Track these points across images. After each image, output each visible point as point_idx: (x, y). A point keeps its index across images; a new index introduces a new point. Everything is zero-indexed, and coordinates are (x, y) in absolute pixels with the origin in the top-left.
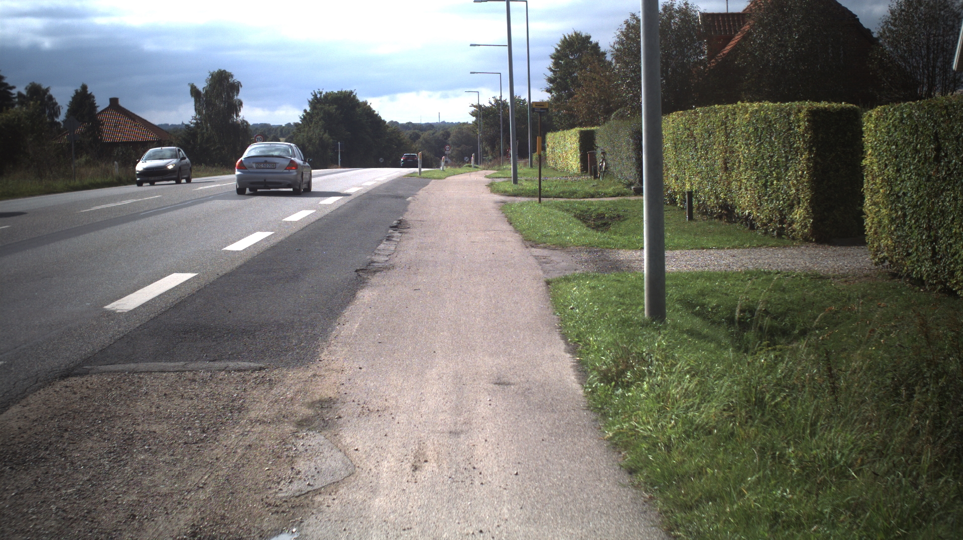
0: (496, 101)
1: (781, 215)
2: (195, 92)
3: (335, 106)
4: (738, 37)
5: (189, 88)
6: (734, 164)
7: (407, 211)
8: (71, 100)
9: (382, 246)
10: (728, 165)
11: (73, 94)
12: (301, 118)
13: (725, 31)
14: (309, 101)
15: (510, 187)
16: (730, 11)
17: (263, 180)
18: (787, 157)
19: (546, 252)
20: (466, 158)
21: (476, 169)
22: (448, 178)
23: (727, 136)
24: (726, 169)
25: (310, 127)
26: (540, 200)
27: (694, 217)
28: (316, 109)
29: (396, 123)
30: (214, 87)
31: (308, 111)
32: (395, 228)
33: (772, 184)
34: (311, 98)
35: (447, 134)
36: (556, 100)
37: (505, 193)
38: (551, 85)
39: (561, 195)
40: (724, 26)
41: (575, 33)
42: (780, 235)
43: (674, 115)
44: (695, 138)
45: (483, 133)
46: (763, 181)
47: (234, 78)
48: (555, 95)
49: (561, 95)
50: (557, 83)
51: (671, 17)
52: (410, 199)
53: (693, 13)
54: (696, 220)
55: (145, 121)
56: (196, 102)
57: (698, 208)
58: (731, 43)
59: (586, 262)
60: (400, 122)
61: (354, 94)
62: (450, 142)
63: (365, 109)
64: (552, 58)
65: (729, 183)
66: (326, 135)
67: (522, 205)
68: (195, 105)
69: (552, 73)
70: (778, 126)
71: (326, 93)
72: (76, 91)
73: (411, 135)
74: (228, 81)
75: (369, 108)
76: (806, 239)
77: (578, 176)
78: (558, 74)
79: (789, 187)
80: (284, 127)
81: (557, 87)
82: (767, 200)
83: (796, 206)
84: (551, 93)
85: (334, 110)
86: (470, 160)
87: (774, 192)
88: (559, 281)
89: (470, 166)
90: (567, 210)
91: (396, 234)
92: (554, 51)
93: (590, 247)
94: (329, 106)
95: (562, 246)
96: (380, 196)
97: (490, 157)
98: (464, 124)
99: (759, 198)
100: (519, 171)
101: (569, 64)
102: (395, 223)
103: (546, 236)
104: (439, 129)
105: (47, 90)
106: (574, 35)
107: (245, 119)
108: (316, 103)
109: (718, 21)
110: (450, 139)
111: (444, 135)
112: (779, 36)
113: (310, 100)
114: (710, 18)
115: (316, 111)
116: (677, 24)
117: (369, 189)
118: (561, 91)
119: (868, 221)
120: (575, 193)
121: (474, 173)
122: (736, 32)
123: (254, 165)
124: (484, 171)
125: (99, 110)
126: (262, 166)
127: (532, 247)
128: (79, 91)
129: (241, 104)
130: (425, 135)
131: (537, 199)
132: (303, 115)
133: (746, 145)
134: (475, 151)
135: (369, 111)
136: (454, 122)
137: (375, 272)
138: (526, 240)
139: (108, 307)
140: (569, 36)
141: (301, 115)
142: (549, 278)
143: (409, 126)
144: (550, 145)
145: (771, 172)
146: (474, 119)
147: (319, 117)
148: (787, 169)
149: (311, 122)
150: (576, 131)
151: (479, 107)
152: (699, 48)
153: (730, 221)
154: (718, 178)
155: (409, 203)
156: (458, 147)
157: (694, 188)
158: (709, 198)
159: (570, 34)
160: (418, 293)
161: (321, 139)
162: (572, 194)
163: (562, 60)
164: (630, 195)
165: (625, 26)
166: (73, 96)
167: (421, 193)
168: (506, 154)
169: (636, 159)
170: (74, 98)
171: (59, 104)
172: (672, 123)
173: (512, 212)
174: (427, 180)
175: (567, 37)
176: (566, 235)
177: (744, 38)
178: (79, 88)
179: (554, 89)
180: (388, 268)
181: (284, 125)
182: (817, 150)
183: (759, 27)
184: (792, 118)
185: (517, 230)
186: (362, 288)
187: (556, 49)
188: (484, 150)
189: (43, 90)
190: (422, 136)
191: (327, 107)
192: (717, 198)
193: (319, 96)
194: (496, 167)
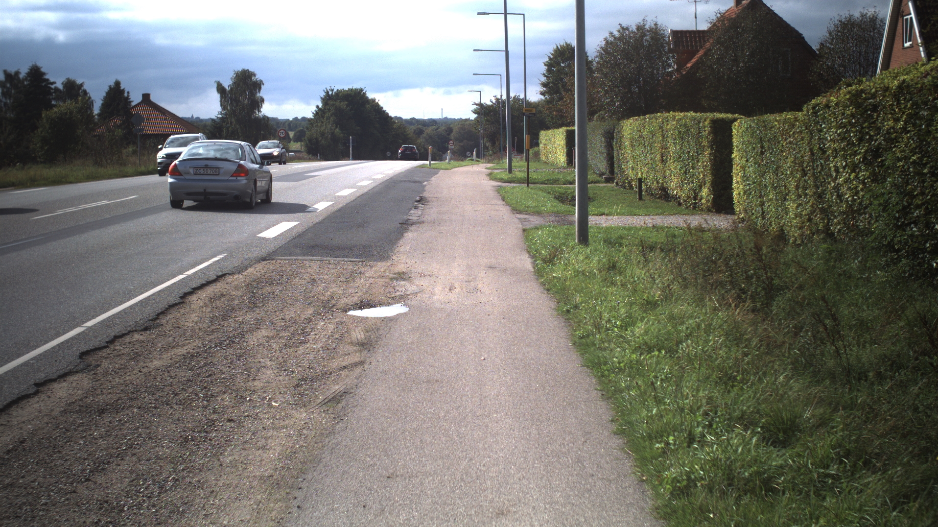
0: (497, 100)
1: (695, 193)
2: (220, 89)
3: (346, 103)
4: (701, 53)
5: (216, 85)
6: (667, 158)
7: (425, 191)
8: (105, 94)
9: (412, 212)
10: (664, 158)
11: (107, 89)
12: (313, 113)
13: (692, 46)
14: (321, 98)
15: (505, 175)
16: (698, 29)
17: (202, 190)
18: (697, 152)
19: (526, 216)
20: (468, 153)
21: (478, 163)
22: (454, 169)
23: (663, 136)
24: (663, 161)
25: (322, 122)
26: (528, 186)
27: (644, 198)
28: (328, 105)
29: (400, 118)
30: (239, 85)
31: (320, 107)
32: (418, 201)
33: (689, 172)
34: (323, 94)
35: (450, 130)
36: (548, 102)
37: (501, 180)
38: (545, 89)
39: (546, 182)
40: (691, 42)
41: (566, 43)
42: (694, 208)
43: (631, 120)
44: (644, 138)
45: (485, 129)
46: (684, 169)
47: (257, 77)
48: (548, 98)
49: (553, 98)
50: (550, 88)
51: (643, 35)
52: (425, 183)
53: (662, 32)
54: (644, 200)
55: (174, 115)
56: (221, 97)
57: (646, 191)
58: (696, 56)
59: (553, 221)
60: (404, 117)
61: (364, 91)
62: (452, 138)
63: (373, 105)
64: (545, 65)
65: (665, 171)
66: (337, 130)
67: (514, 188)
68: (221, 101)
69: (545, 78)
70: (692, 130)
71: (338, 90)
72: (110, 87)
73: (415, 131)
74: (251, 79)
75: (378, 105)
76: (709, 210)
77: (564, 168)
78: (551, 80)
79: (699, 173)
80: (291, 121)
81: (549, 91)
82: (686, 183)
83: (703, 187)
84: (545, 96)
85: (345, 106)
86: (472, 154)
87: (690, 177)
88: (532, 229)
89: (473, 160)
90: (549, 193)
91: (420, 205)
92: (547, 59)
93: (557, 214)
94: (340, 102)
95: (539, 213)
96: (401, 181)
97: (491, 152)
98: (466, 120)
99: (682, 182)
100: (513, 164)
101: (561, 71)
102: (418, 198)
103: (528, 207)
104: (442, 125)
105: (82, 85)
106: (565, 45)
107: (266, 115)
108: (328, 100)
109: (686, 37)
110: (452, 134)
111: (446, 131)
112: (733, 52)
113: (323, 97)
114: (679, 35)
115: (328, 107)
116: (648, 41)
117: (391, 176)
118: (553, 94)
119: (735, 193)
120: (558, 180)
121: (476, 166)
122: (701, 47)
123: (191, 171)
124: (485, 165)
125: (133, 104)
126: (202, 171)
127: (518, 213)
128: (112, 87)
129: (262, 100)
130: (429, 130)
131: (526, 185)
132: (316, 111)
133: (674, 143)
134: (477, 146)
135: (377, 108)
136: (456, 118)
137: (412, 225)
138: (514, 210)
139: (260, 235)
140: (561, 46)
141: (313, 111)
142: (525, 228)
143: (413, 121)
144: (543, 142)
145: (689, 163)
146: (475, 116)
147: (331, 112)
148: (698, 161)
149: (323, 117)
150: (564, 129)
151: (481, 105)
152: (666, 62)
153: (668, 201)
154: (658, 168)
155: (425, 186)
156: (460, 142)
157: (644, 176)
158: (653, 183)
159: (562, 44)
160: (441, 234)
161: (333, 133)
162: (556, 181)
163: (554, 68)
164: (601, 182)
165: (604, 43)
166: (107, 91)
167: (434, 179)
168: (505, 149)
169: (607, 154)
170: (108, 93)
171: (93, 98)
172: (629, 127)
173: (505, 192)
174: (436, 170)
175: (559, 47)
176: (542, 206)
177: (705, 54)
178: (112, 84)
179: (547, 93)
180: (420, 223)
181: (291, 119)
182: (716, 147)
183: (717, 45)
184: (701, 125)
185: (508, 204)
186: (407, 232)
187: (549, 57)
188: (485, 145)
189: (77, 85)
190: (426, 131)
191: (338, 103)
192: (658, 182)
193: (330, 93)
194: (496, 161)
